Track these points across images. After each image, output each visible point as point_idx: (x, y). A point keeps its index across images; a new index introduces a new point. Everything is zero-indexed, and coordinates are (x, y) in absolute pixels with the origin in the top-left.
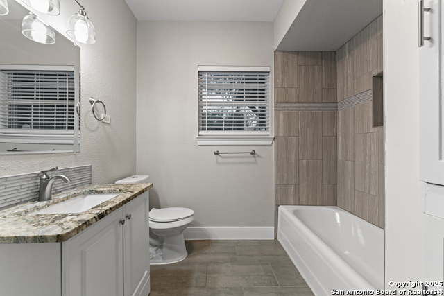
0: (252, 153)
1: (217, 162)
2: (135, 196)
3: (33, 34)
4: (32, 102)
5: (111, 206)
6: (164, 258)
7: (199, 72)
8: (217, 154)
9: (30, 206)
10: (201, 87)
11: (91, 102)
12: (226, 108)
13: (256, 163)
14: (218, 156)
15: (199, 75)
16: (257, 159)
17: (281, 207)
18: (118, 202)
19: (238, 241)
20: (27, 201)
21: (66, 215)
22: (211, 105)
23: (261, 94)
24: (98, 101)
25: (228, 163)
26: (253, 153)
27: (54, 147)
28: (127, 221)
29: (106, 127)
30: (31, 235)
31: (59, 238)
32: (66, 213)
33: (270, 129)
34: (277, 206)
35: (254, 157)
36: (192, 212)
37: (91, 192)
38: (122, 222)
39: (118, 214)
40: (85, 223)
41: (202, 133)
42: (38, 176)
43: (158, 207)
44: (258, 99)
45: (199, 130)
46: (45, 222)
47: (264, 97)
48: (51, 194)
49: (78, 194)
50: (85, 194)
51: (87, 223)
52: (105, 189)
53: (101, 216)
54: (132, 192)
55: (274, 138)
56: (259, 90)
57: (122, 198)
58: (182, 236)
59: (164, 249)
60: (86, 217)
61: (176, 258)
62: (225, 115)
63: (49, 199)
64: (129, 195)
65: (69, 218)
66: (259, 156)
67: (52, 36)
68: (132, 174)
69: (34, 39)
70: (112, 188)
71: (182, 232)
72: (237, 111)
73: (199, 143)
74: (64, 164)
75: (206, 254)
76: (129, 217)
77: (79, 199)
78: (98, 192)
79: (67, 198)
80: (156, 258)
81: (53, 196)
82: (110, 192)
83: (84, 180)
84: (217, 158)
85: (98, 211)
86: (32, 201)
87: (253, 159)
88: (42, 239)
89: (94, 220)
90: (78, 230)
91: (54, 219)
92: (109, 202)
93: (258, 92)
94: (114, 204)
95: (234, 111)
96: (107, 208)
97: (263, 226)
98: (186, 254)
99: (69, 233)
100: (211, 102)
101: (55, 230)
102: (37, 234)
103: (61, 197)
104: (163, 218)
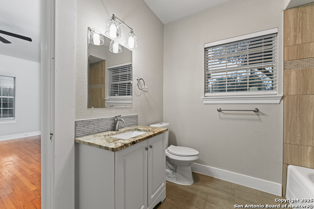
0: (254, 111)
1: (220, 117)
2: (155, 135)
3: (114, 50)
4: (118, 83)
5: (140, 138)
6: (177, 179)
7: (205, 48)
8: (220, 111)
9: (110, 132)
10: (206, 59)
11: (137, 80)
12: (239, 72)
13: (260, 120)
14: (221, 113)
15: (205, 51)
16: (261, 117)
17: (290, 167)
18: (144, 137)
19: (239, 186)
20: (109, 130)
21: (120, 139)
22: (215, 73)
23: (268, 56)
24: (141, 79)
25: (230, 119)
26: (257, 111)
27: (126, 105)
28: (150, 149)
29: (146, 93)
30: (104, 146)
31: (113, 150)
32: (120, 138)
33: (277, 89)
34: (286, 165)
35: (258, 115)
36: (197, 153)
37: (136, 129)
38: (147, 149)
39: (145, 144)
40: (125, 145)
41: (207, 94)
42: (113, 119)
43: (176, 145)
44: (263, 61)
45: (205, 92)
46: (111, 141)
47: (271, 58)
48: (118, 128)
49: (130, 130)
50: (133, 130)
51: (126, 145)
52: (142, 129)
53: (134, 143)
54: (154, 132)
55: (283, 97)
56: (264, 52)
57: (147, 135)
58: (190, 168)
59: (177, 173)
60: (127, 142)
61: (186, 182)
62: (238, 78)
63: (118, 131)
64: (151, 134)
65: (120, 141)
66: (263, 114)
67: (120, 48)
68: (160, 122)
69: (114, 52)
70: (146, 129)
71: (190, 164)
72: (251, 73)
73: (205, 102)
74: (124, 113)
75: (208, 186)
76: (151, 147)
77: (131, 132)
78: (139, 130)
79: (125, 131)
80: (172, 178)
81: (119, 130)
82: (144, 131)
83: (133, 122)
84: (220, 115)
85: (133, 140)
86: (112, 130)
87: (256, 117)
88: (107, 148)
89: (130, 144)
90: (121, 147)
91: (115, 140)
92: (140, 136)
93: (263, 54)
94: (142, 138)
95: (250, 74)
96: (137, 139)
97: (268, 179)
98: (192, 182)
99: (117, 148)
100: (215, 70)
101: (112, 146)
102: (106, 146)
103: (123, 130)
104: (178, 153)
